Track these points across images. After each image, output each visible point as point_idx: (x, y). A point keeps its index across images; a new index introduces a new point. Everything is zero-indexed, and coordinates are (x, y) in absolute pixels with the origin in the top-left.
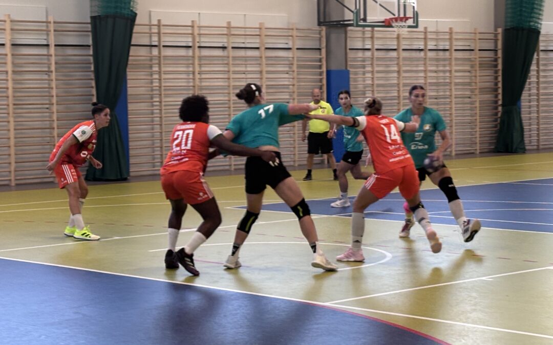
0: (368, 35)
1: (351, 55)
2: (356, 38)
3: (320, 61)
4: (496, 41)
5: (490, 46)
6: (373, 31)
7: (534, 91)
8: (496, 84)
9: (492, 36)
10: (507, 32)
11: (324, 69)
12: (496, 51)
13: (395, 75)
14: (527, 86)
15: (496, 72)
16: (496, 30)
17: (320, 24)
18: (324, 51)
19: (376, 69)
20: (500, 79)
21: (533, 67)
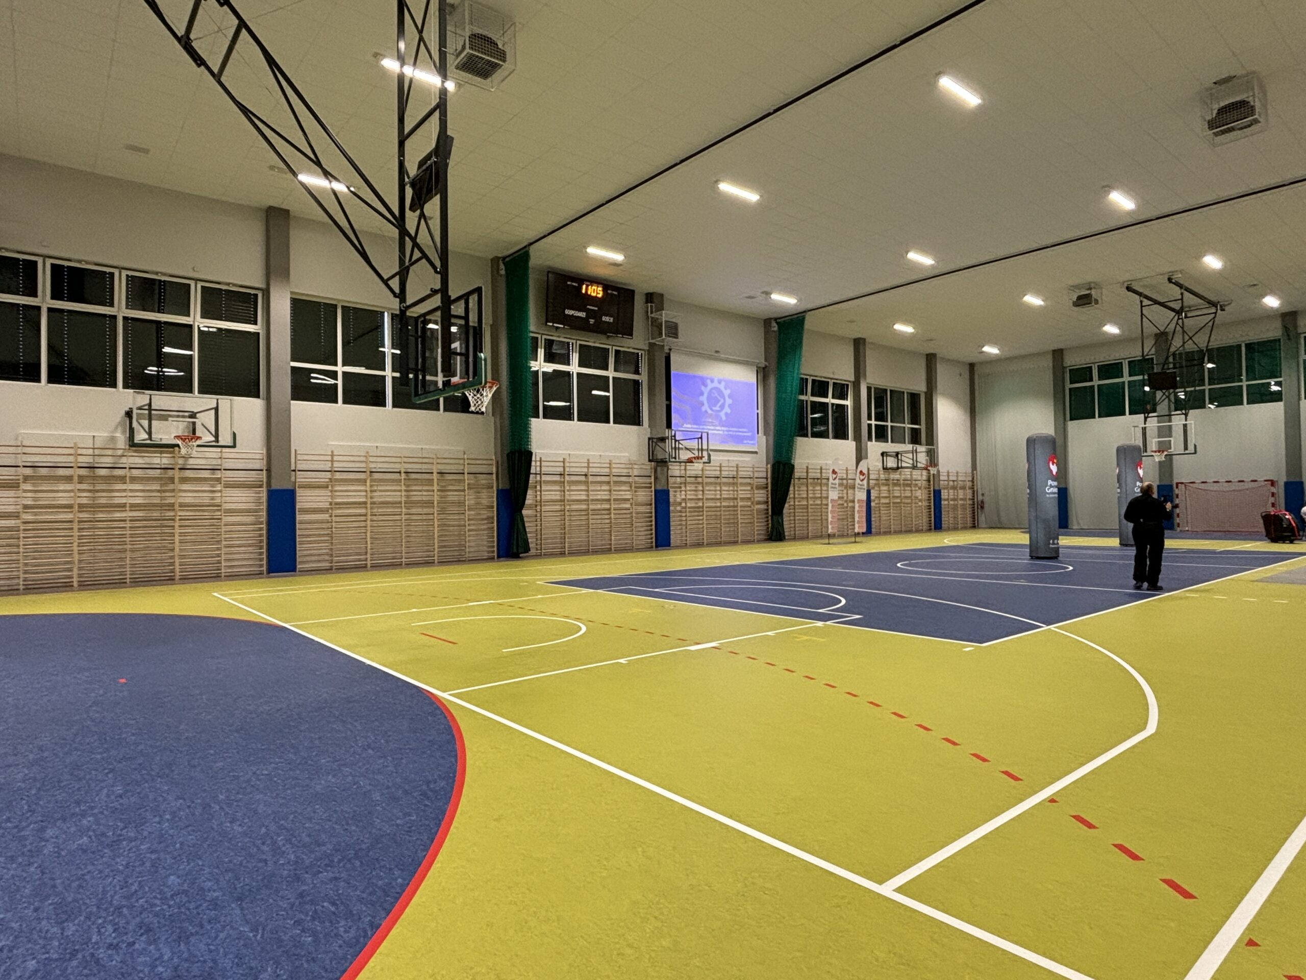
0: (683, 468)
1: (671, 480)
2: (675, 470)
3: (651, 484)
4: (767, 472)
5: (764, 475)
6: (686, 466)
7: (792, 503)
8: (767, 499)
9: (765, 470)
10: (773, 466)
11: (653, 489)
12: (767, 478)
13: (701, 493)
14: (788, 500)
15: (767, 491)
16: (767, 465)
17: (650, 461)
18: (653, 477)
19: (688, 488)
20: (770, 495)
21: (791, 488)
